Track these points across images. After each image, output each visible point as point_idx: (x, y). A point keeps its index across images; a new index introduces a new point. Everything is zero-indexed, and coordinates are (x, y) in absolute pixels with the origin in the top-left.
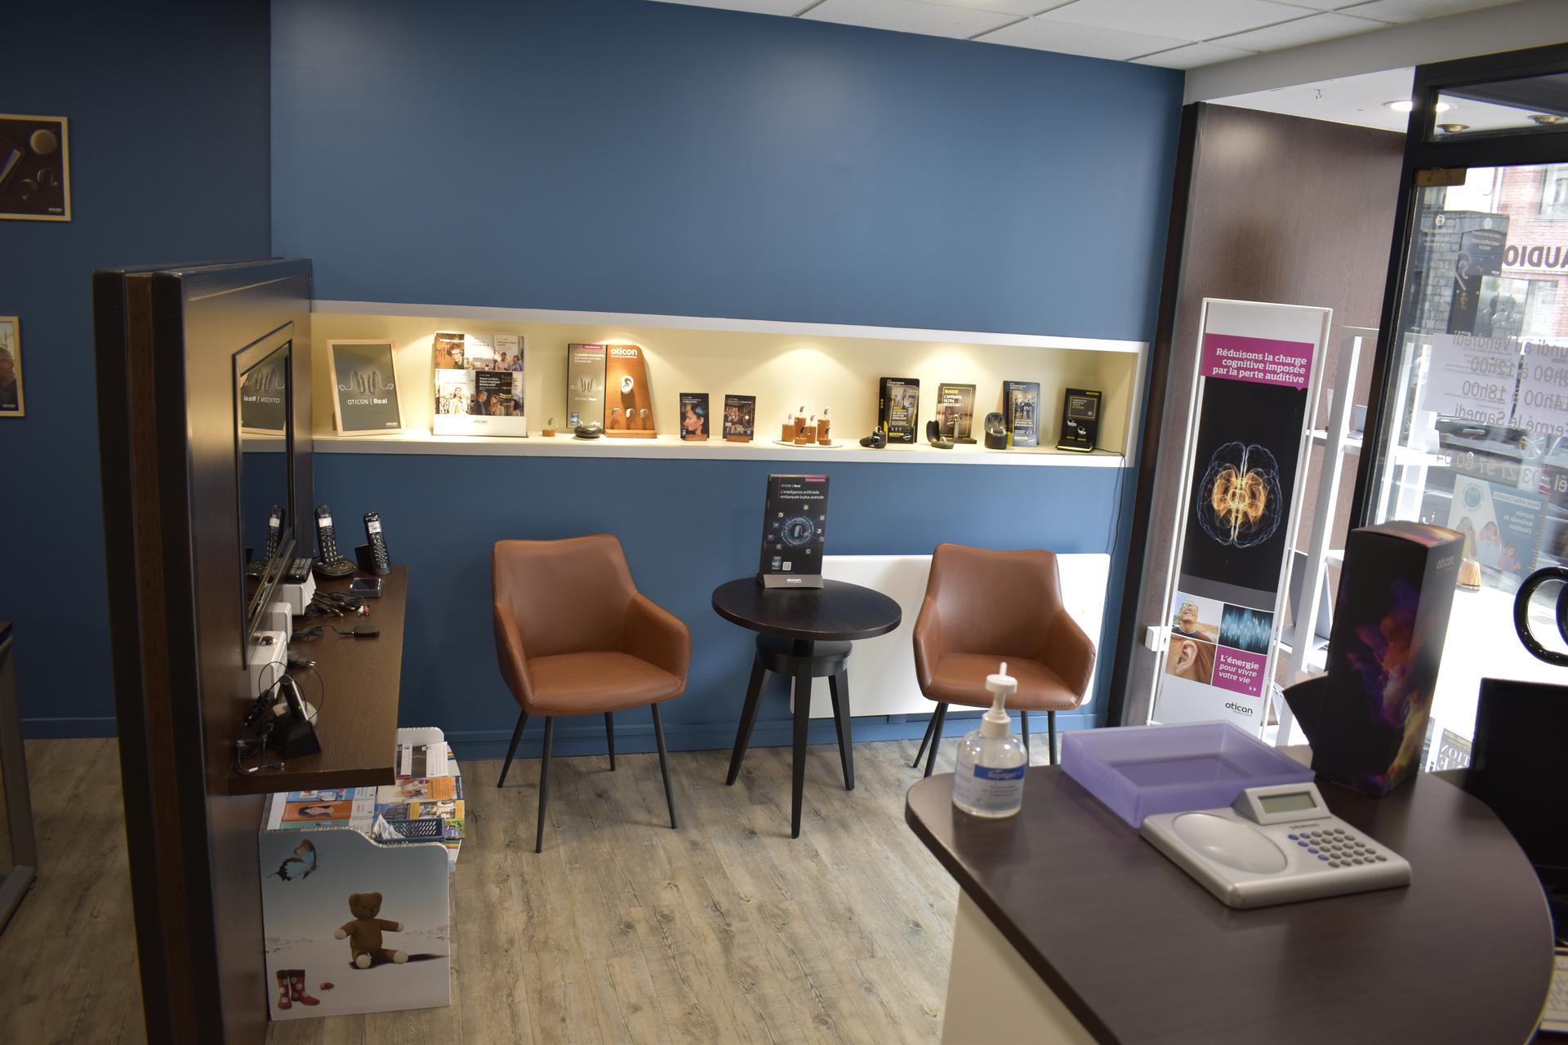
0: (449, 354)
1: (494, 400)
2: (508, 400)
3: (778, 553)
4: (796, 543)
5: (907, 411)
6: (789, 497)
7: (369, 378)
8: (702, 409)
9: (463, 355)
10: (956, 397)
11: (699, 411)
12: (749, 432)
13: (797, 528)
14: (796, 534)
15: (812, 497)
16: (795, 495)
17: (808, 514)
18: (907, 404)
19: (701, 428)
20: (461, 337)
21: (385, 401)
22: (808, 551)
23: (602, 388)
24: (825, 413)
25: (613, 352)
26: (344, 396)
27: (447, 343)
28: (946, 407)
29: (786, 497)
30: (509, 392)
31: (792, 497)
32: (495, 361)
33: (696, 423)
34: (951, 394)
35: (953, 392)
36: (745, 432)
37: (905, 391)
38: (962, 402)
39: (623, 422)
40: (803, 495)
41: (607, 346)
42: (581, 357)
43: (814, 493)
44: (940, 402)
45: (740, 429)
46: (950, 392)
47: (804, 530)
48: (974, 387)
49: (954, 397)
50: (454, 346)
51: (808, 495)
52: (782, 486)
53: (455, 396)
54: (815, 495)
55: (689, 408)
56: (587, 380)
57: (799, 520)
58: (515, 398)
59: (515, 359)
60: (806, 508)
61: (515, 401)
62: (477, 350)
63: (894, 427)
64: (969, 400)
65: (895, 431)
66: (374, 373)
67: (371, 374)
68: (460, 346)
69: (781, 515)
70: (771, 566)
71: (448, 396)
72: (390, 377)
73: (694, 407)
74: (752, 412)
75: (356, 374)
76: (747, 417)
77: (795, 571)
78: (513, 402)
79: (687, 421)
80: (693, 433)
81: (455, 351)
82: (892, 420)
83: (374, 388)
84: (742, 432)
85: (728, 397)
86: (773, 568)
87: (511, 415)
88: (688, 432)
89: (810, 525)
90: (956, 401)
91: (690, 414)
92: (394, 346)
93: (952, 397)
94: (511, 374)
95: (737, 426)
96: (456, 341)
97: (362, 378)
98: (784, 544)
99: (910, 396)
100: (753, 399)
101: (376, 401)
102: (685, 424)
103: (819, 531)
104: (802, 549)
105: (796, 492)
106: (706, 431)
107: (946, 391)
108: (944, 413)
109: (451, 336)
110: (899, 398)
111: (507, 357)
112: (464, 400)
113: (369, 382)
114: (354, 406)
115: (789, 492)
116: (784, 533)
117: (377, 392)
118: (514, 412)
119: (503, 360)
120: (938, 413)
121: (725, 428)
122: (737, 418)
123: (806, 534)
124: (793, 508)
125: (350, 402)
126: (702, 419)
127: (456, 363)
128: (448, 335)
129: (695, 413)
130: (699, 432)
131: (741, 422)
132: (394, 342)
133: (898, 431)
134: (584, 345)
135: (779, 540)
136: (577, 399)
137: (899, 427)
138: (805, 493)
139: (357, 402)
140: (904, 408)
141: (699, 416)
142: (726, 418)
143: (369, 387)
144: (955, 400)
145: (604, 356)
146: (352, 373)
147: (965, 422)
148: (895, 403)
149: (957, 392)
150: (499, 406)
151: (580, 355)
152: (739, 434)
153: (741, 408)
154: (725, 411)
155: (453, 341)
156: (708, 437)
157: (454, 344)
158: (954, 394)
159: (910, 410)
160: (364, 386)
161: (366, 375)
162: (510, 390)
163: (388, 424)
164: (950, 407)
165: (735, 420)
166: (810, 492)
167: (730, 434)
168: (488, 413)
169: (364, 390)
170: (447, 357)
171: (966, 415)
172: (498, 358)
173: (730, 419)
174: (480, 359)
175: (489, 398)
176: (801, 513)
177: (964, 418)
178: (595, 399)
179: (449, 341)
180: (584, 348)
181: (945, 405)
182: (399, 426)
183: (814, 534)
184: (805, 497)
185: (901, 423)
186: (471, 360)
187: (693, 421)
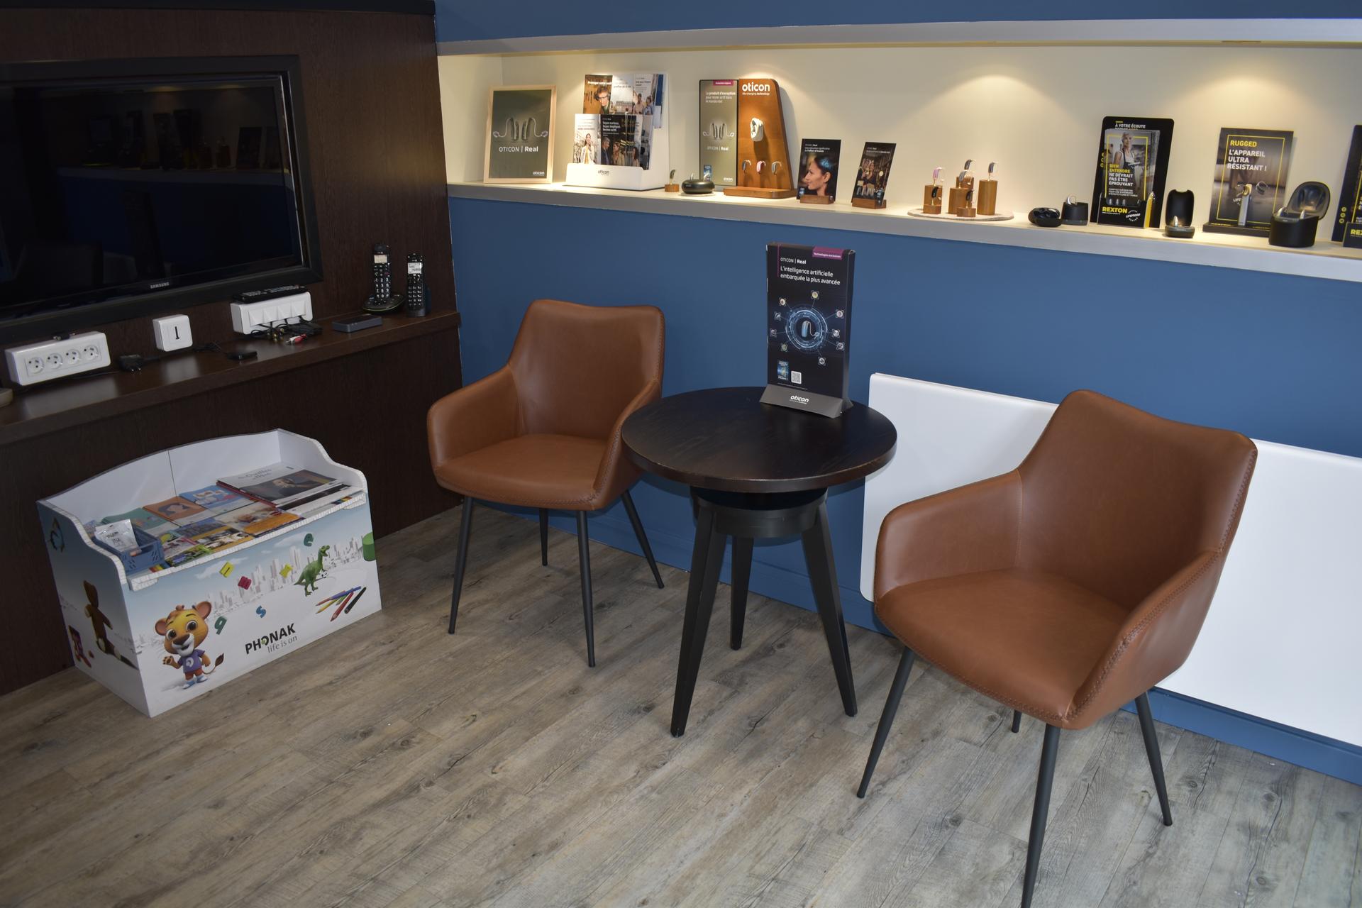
0: (597, 98)
1: (616, 148)
2: (629, 148)
3: (784, 357)
4: (805, 346)
5: (1132, 171)
6: (792, 277)
7: (524, 125)
8: (830, 161)
9: (609, 100)
10: (1254, 153)
11: (825, 163)
12: (879, 194)
13: (805, 325)
14: (804, 333)
15: (823, 281)
16: (799, 275)
17: (821, 305)
18: (1130, 159)
19: (825, 186)
20: (609, 79)
21: (536, 149)
22: (822, 361)
23: (733, 135)
24: (991, 169)
25: (745, 88)
26: (496, 143)
27: (595, 86)
28: (1232, 170)
29: (787, 276)
30: (631, 138)
31: (796, 278)
32: (634, 104)
33: (819, 179)
34: (1242, 148)
35: (1250, 144)
36: (876, 194)
37: (1125, 137)
38: (1265, 162)
39: (757, 178)
40: (810, 276)
41: (738, 81)
42: (714, 95)
43: (826, 274)
44: (1220, 161)
45: (871, 189)
46: (1241, 143)
47: (813, 328)
48: (1289, 135)
49: (1249, 153)
50: (602, 89)
51: (817, 277)
52: (782, 259)
53: (586, 143)
54: (827, 278)
55: (812, 159)
56: (718, 125)
57: (807, 312)
58: (636, 146)
59: (648, 101)
60: (815, 295)
61: (636, 148)
62: (621, 93)
63: (1114, 198)
64: (1278, 161)
65: (1114, 206)
66: (530, 120)
67: (527, 121)
68: (607, 89)
69: (783, 302)
70: (777, 374)
71: (580, 143)
72: (545, 125)
73: (818, 158)
74: (887, 168)
75: (512, 120)
76: (881, 174)
77: (807, 386)
78: (634, 150)
79: (808, 176)
80: (814, 192)
81: (603, 95)
82: (1109, 186)
83: (527, 135)
84: (872, 194)
85: (868, 145)
86: (779, 377)
87: (632, 165)
88: (808, 192)
89: (823, 324)
90: (1253, 160)
91: (813, 167)
92: (555, 91)
93: (1244, 152)
94: (634, 118)
95: (869, 185)
96: (604, 83)
97: (518, 126)
98: (790, 345)
99: (1135, 147)
100: (891, 147)
101: (527, 149)
102: (805, 180)
103: (836, 333)
104: (811, 356)
105: (799, 271)
106: (831, 190)
107: (1233, 143)
108: (1229, 182)
109: (599, 78)
110: (1117, 149)
111: (642, 99)
112: (592, 147)
113: (523, 129)
114: (505, 153)
115: (790, 270)
116: (789, 329)
117: (530, 138)
118: (635, 162)
119: (639, 103)
120: (1217, 181)
121: (856, 187)
122: (871, 174)
123: (817, 335)
124: (798, 294)
125: (501, 149)
126: (828, 175)
127: (603, 107)
128: (596, 76)
129: (820, 167)
130: (821, 193)
131: (873, 180)
132: (555, 87)
133: (1121, 206)
134: (715, 81)
135: (782, 338)
136: (709, 148)
137: (1121, 198)
138: (812, 273)
139: (508, 149)
140: (1126, 166)
141: (824, 170)
142: (859, 178)
143: (523, 134)
144: (1250, 158)
145: (735, 94)
146: (508, 120)
147: (1269, 199)
148: (1111, 157)
149: (1254, 144)
150: (620, 155)
151: (710, 94)
152: (869, 197)
153: (877, 159)
154: (861, 165)
155: (601, 83)
156: (834, 199)
157: (601, 87)
158: (1250, 149)
159: (1138, 170)
160: (518, 134)
161: (521, 121)
162: (633, 136)
163: (535, 173)
164: (1240, 171)
165: (868, 178)
166: (819, 273)
167: (860, 196)
168: (612, 163)
169: (518, 137)
170: (594, 101)
171: (1273, 186)
172: (636, 102)
173: (863, 175)
174: (622, 102)
175: (611, 145)
176: (809, 303)
177: (1267, 191)
178: (727, 149)
179: (597, 83)
180: (715, 84)
181: (1229, 166)
182: (545, 176)
183: (829, 336)
184: (813, 280)
185: (1126, 193)
186: (614, 105)
187: (815, 177)
